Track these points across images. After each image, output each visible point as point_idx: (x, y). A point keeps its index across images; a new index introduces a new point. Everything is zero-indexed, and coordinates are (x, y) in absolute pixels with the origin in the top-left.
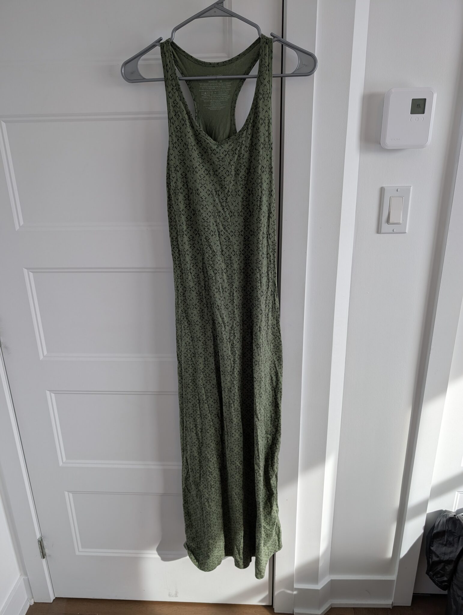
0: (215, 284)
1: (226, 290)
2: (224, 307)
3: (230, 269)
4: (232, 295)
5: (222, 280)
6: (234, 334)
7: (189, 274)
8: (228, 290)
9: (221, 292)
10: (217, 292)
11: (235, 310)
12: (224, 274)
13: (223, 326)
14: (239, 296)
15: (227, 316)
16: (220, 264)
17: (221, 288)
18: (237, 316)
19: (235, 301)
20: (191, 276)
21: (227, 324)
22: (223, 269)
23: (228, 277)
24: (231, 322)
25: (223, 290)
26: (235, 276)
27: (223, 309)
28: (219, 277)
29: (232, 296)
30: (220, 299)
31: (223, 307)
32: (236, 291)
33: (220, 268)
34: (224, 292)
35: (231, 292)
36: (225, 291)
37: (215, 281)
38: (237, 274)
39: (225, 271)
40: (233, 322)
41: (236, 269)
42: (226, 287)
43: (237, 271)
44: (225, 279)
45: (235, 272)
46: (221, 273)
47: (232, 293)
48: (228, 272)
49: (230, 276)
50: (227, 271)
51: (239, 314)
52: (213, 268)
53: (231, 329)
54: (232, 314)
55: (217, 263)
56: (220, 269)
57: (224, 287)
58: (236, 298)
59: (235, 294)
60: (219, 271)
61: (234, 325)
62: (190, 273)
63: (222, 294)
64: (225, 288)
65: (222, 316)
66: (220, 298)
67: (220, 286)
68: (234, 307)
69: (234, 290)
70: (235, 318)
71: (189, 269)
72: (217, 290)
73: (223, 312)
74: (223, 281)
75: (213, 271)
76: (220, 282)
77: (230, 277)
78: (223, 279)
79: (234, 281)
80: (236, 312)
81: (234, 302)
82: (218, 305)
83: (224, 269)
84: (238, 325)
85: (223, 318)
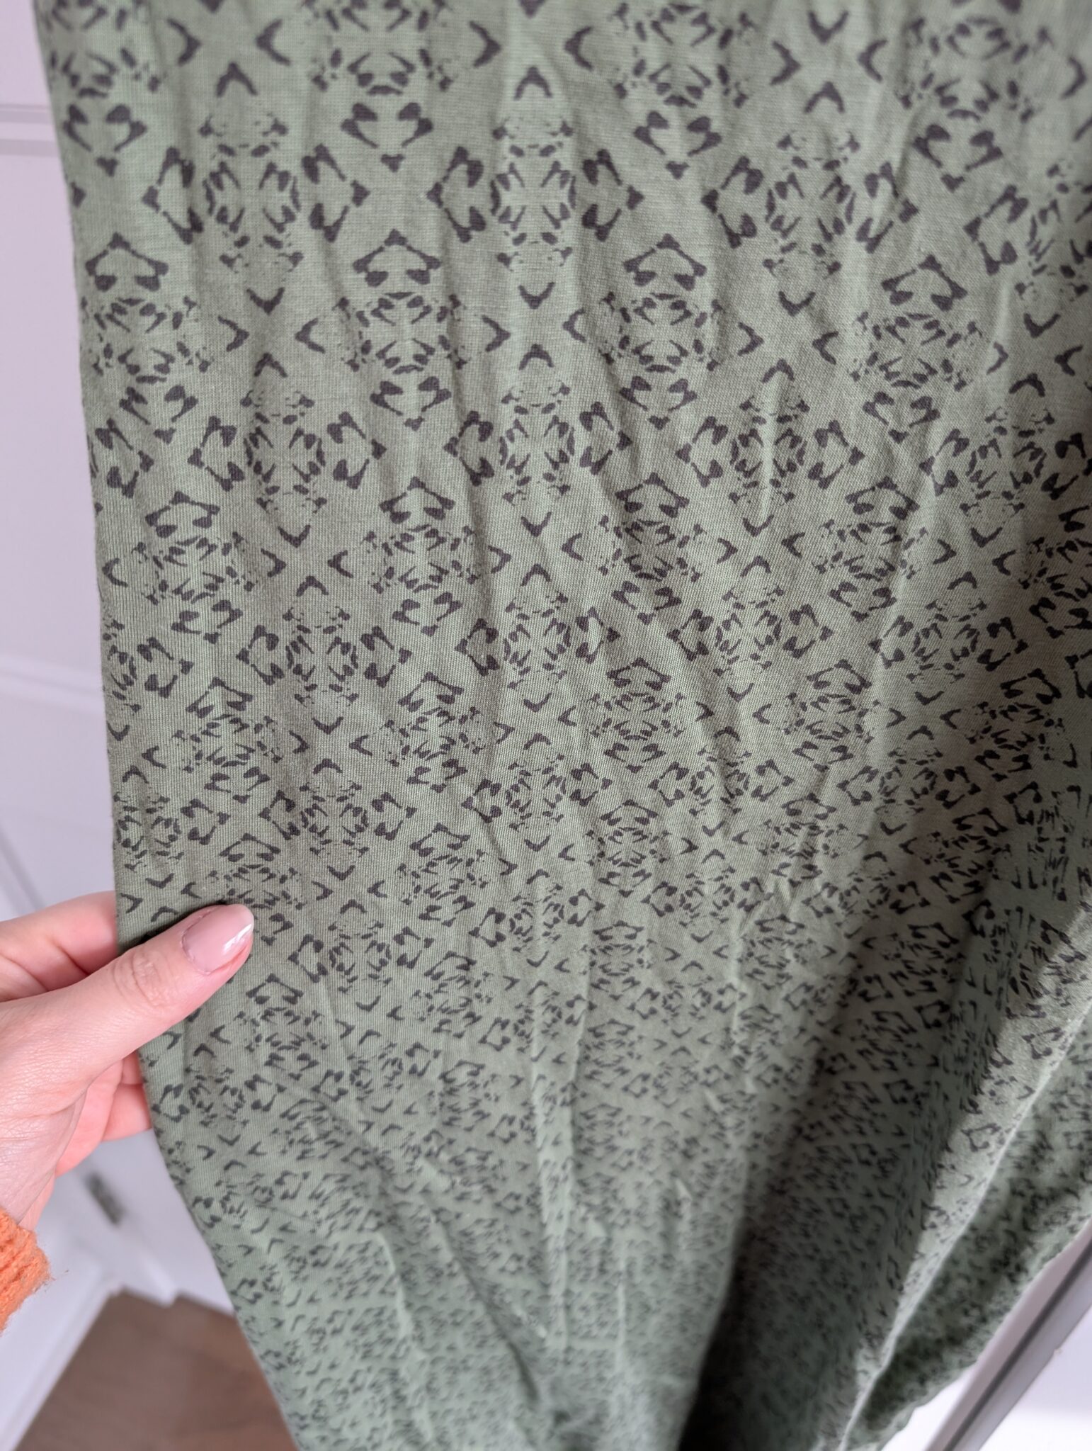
0: (701, 369)
1: (833, 455)
2: (765, 630)
3: (952, 183)
4: (887, 517)
5: (803, 328)
6: (808, 853)
7: (301, 235)
8: (856, 456)
9: (768, 472)
10: (716, 470)
11: (879, 674)
12: (850, 250)
13: (715, 795)
14: (961, 540)
15: (781, 714)
16: (830, 91)
17: (768, 431)
18: (875, 723)
19: (900, 585)
20: (332, 274)
21: (755, 781)
22: (852, 174)
23: (899, 298)
24: (802, 770)
25: (787, 455)
26: (991, 298)
27: (746, 649)
28: (768, 285)
29: (878, 537)
30: (731, 550)
31: (750, 630)
32: (951, 480)
33: (811, 150)
34: (801, 479)
35: (887, 483)
36: (815, 472)
37: (709, 332)
38: (1020, 269)
39: (875, 207)
40: (823, 769)
41: (1038, 188)
42: (834, 427)
43: (1046, 232)
44: (846, 319)
45: (1018, 234)
46: (808, 235)
47: (890, 499)
48: (919, 225)
49: (925, 287)
50: (909, 211)
51: (908, 706)
52: (713, 139)
53: (787, 820)
54: (833, 706)
55: (791, 67)
56: (814, 179)
57: (807, 427)
58: (918, 554)
59: (924, 518)
60: (789, 206)
61: (829, 795)
62: (317, 218)
63: (767, 491)
64: (821, 437)
65: (720, 709)
66: (738, 537)
67: (768, 405)
68: (875, 645)
69: (925, 466)
70: (851, 740)
71: (289, 155)
72: (721, 454)
73: (742, 674)
74: (820, 344)
75: (710, 200)
76: (769, 352)
77: (922, 302)
78: (820, 319)
79: (959, 355)
80: (876, 691)
81: (885, 592)
82: (697, 614)
83: (871, 183)
84: (867, 797)
85: (729, 731)
